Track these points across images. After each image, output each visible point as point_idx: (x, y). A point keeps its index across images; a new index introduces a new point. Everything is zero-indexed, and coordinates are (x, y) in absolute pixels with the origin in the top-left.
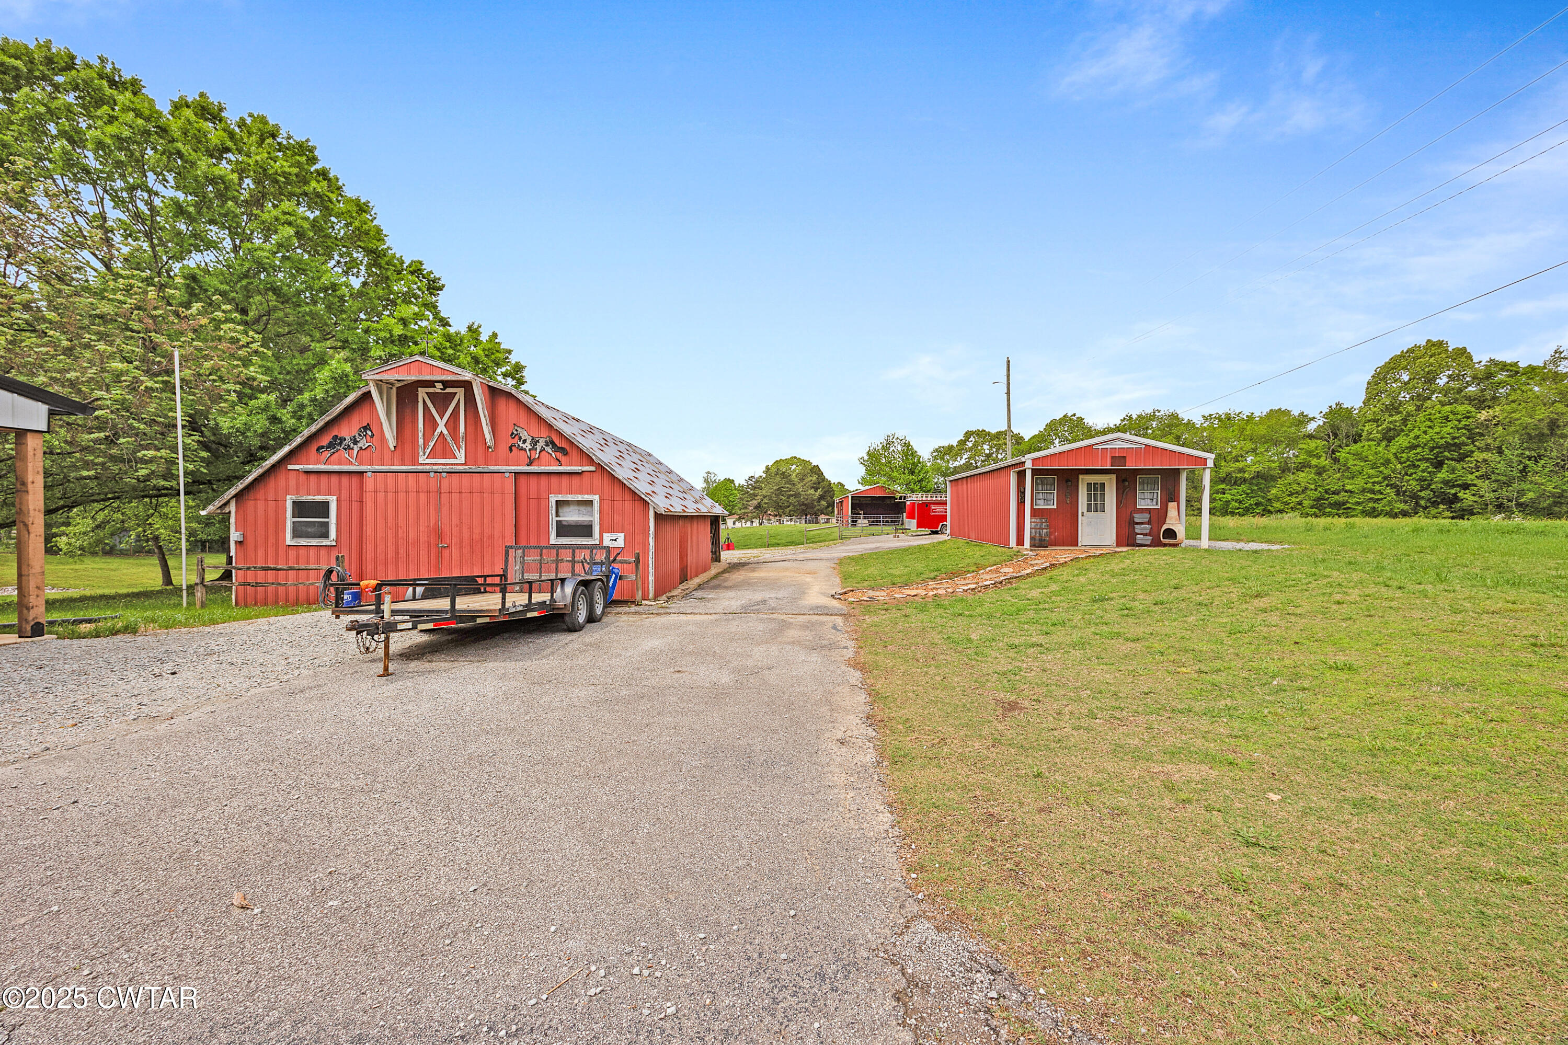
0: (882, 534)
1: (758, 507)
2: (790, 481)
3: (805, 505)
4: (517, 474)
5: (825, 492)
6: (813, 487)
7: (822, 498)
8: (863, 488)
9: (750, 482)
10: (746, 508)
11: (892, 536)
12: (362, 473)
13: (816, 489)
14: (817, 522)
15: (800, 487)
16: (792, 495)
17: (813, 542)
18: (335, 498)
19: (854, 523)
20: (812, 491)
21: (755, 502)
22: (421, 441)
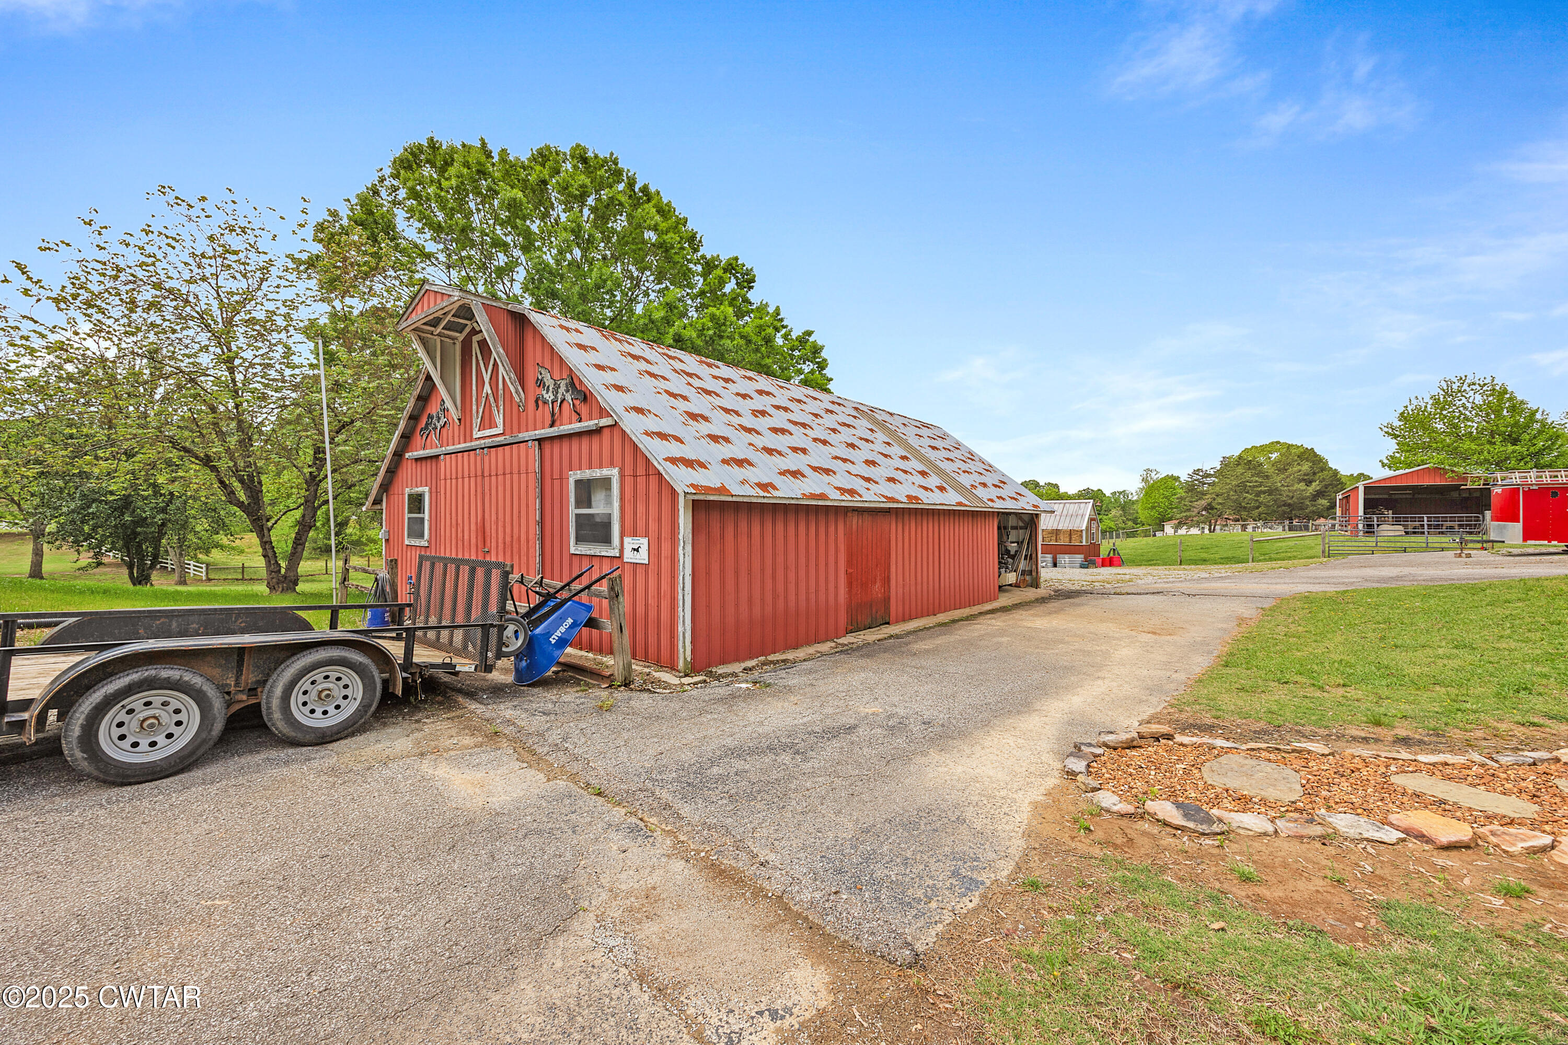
0: (1427, 548)
1: (1209, 508)
2: (1260, 472)
3: (1289, 505)
4: (540, 441)
5: (1326, 487)
6: (1304, 480)
7: (1319, 494)
8: (1391, 473)
9: (1196, 477)
10: (1189, 510)
11: (1451, 553)
12: (437, 457)
13: (1309, 483)
14: (1307, 528)
15: (1277, 480)
16: (1264, 492)
17: (1271, 559)
18: (426, 489)
19: (1370, 529)
20: (1302, 486)
21: (1203, 503)
22: (474, 407)
